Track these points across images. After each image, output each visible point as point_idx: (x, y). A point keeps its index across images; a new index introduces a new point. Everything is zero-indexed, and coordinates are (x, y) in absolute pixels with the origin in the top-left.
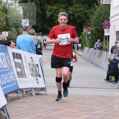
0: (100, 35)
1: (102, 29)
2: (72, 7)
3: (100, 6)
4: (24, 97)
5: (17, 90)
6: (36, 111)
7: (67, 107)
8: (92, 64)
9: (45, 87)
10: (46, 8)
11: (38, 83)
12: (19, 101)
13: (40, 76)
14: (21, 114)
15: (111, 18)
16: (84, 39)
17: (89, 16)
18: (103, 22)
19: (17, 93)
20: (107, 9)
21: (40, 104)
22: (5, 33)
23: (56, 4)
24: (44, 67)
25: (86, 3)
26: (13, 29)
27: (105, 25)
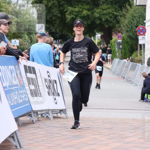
0: (133, 44)
1: (135, 36)
2: (98, 8)
3: (134, 7)
4: (39, 121)
5: (30, 112)
6: (54, 139)
7: (93, 133)
8: (123, 80)
9: (65, 108)
10: (65, 10)
11: (56, 103)
12: (33, 126)
13: (59, 95)
14: (35, 142)
15: (147, 22)
16: (113, 49)
17: (119, 20)
18: (137, 27)
19: (30, 115)
20: (142, 10)
21: (59, 130)
22: (15, 41)
23: (78, 5)
24: (63, 84)
25: (116, 3)
26: (25, 37)
27: (139, 31)
